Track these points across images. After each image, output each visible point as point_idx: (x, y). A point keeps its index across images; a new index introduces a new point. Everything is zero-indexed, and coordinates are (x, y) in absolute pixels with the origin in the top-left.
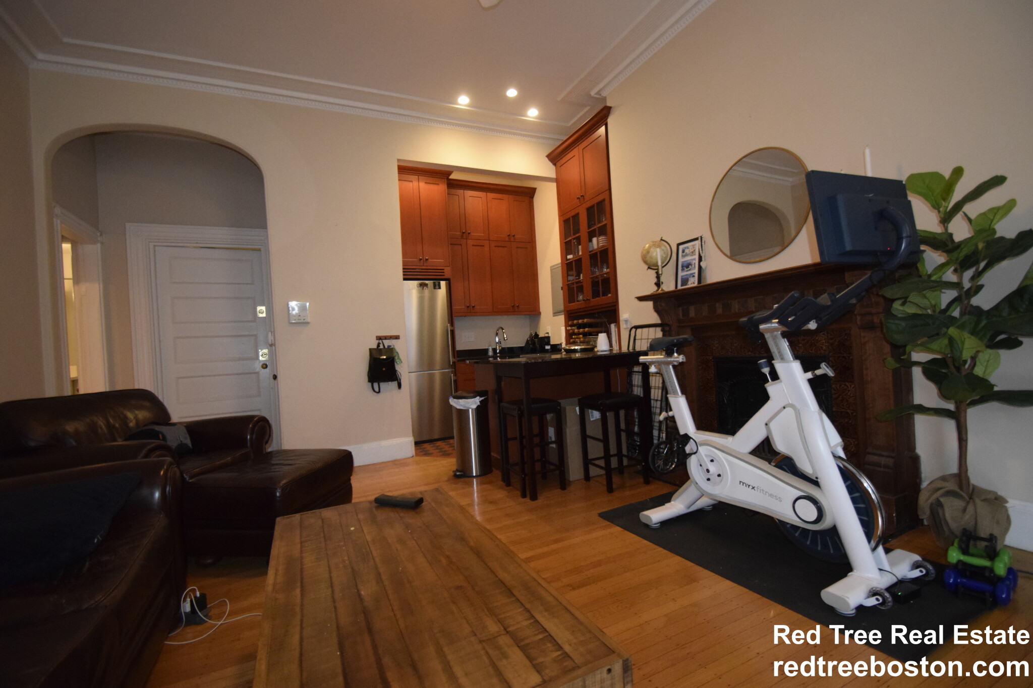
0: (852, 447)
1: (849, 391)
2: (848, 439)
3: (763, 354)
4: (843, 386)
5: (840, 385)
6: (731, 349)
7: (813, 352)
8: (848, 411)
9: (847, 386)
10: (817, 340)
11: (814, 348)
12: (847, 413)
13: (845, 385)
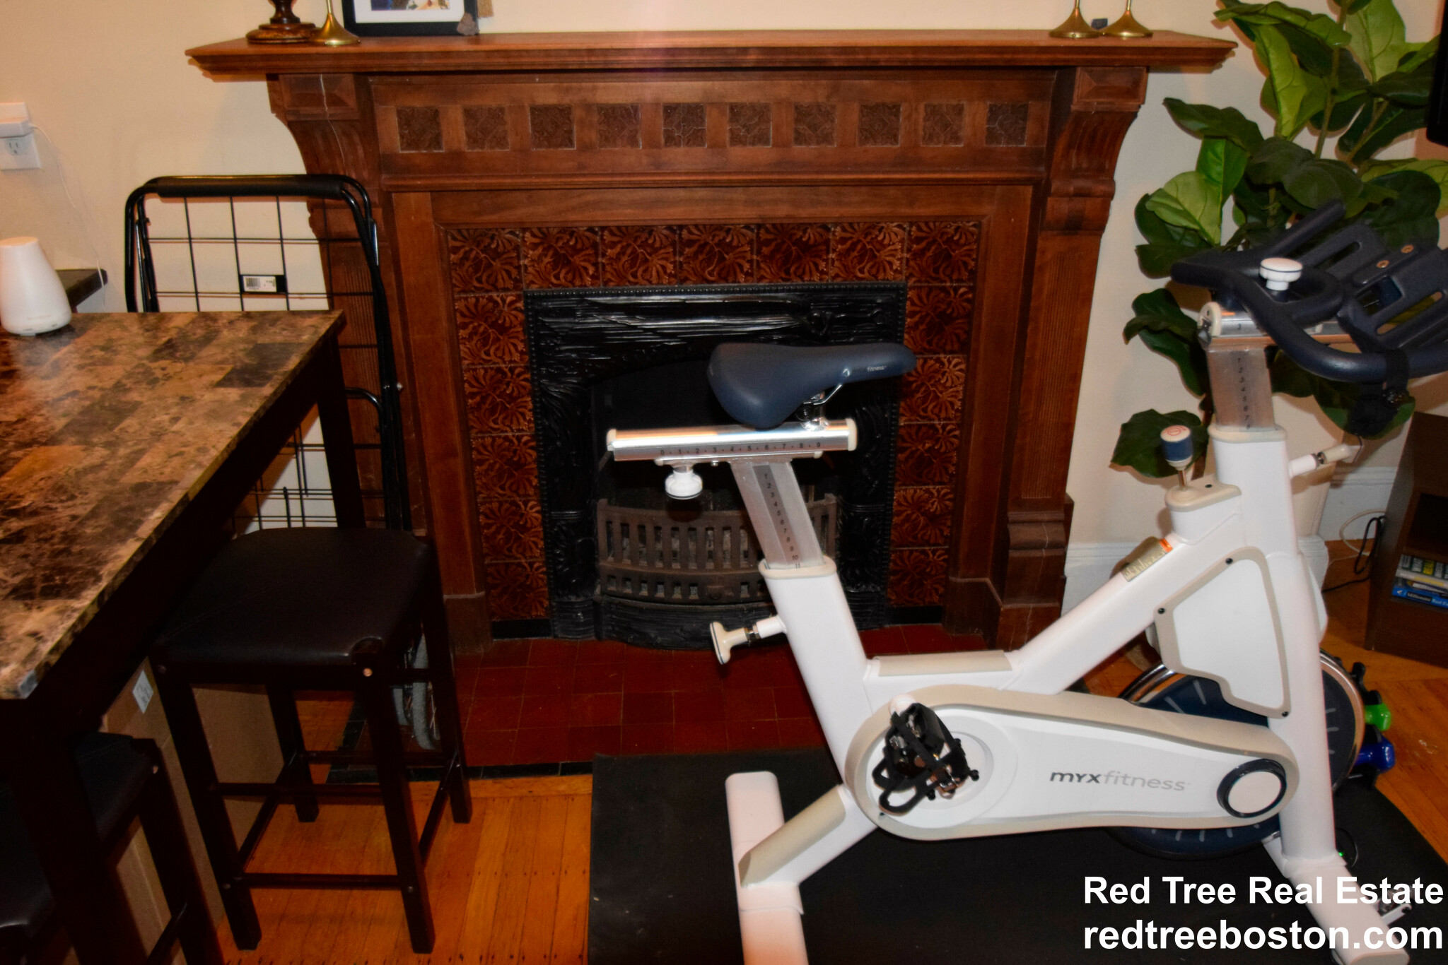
0: (933, 504)
1: (944, 374)
2: (924, 488)
3: (712, 282)
4: (932, 362)
5: (925, 361)
6: (595, 265)
7: (866, 275)
8: (936, 422)
9: (943, 364)
10: (881, 243)
11: (869, 265)
12: (933, 427)
13: (938, 360)
